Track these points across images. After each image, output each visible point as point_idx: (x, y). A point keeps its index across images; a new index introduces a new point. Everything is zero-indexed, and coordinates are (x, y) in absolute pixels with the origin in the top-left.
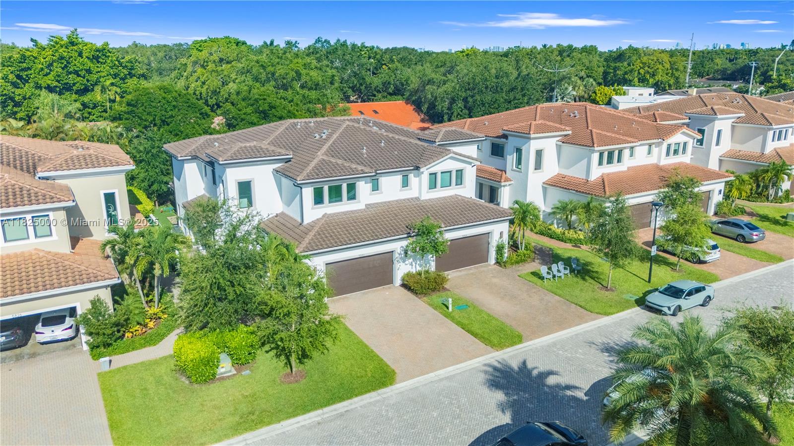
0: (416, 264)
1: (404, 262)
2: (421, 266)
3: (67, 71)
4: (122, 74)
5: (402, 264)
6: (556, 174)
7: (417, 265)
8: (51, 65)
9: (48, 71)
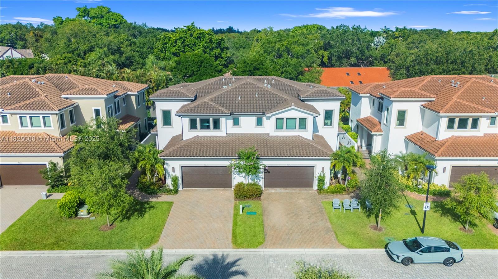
0: (248, 177)
1: (238, 175)
2: (251, 179)
3: (184, 45)
4: (211, 47)
5: (237, 175)
6: (420, 131)
7: (249, 179)
8: (176, 42)
9: (175, 45)
